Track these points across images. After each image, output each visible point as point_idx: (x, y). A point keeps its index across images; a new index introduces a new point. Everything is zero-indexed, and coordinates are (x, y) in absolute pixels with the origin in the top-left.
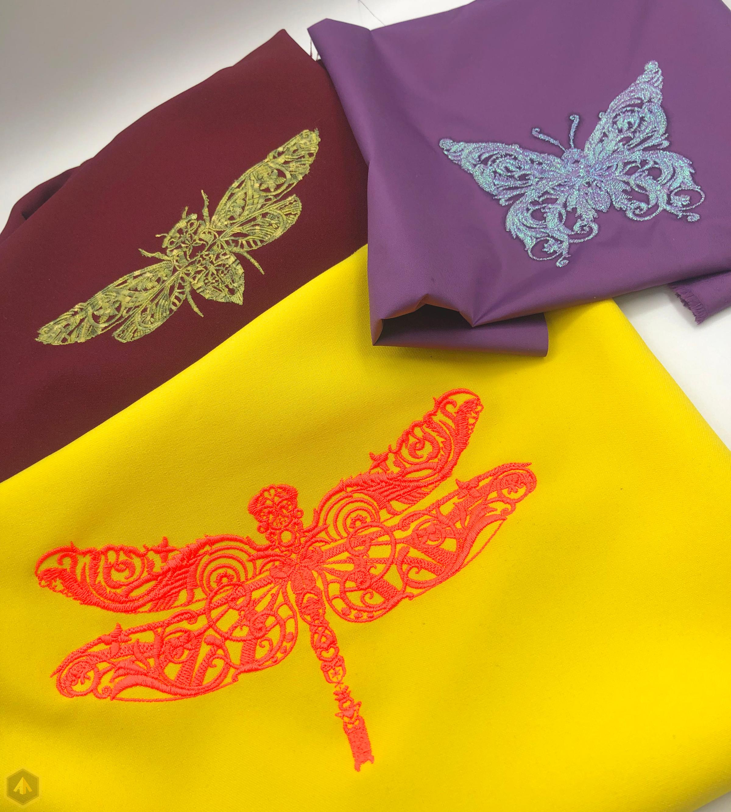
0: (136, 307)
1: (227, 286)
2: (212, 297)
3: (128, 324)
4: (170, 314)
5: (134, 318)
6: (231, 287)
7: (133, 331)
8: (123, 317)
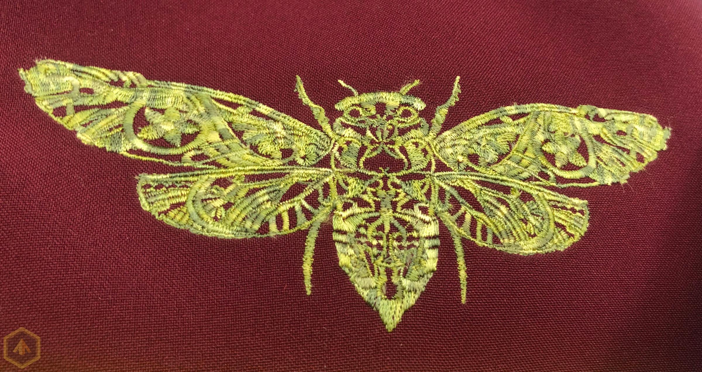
0: (214, 163)
1: (389, 272)
2: (351, 270)
3: (178, 179)
4: (257, 232)
5: (195, 178)
6: (395, 280)
7: (174, 201)
8: (180, 161)
